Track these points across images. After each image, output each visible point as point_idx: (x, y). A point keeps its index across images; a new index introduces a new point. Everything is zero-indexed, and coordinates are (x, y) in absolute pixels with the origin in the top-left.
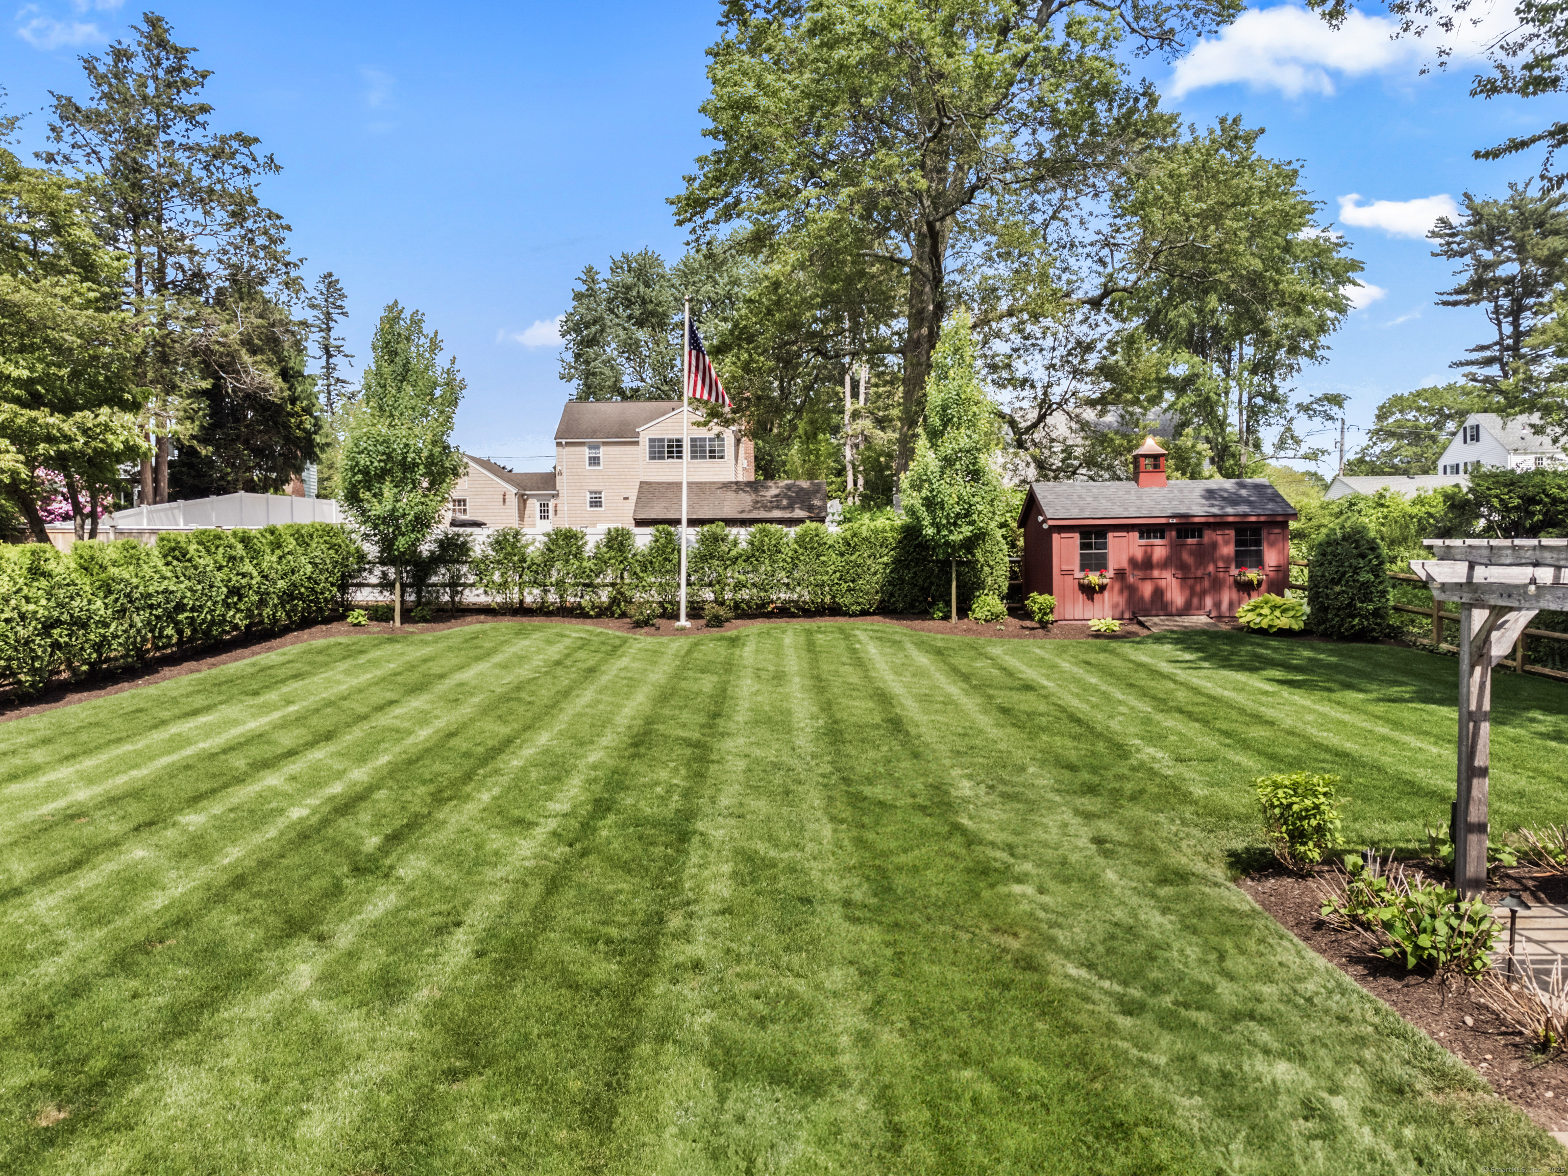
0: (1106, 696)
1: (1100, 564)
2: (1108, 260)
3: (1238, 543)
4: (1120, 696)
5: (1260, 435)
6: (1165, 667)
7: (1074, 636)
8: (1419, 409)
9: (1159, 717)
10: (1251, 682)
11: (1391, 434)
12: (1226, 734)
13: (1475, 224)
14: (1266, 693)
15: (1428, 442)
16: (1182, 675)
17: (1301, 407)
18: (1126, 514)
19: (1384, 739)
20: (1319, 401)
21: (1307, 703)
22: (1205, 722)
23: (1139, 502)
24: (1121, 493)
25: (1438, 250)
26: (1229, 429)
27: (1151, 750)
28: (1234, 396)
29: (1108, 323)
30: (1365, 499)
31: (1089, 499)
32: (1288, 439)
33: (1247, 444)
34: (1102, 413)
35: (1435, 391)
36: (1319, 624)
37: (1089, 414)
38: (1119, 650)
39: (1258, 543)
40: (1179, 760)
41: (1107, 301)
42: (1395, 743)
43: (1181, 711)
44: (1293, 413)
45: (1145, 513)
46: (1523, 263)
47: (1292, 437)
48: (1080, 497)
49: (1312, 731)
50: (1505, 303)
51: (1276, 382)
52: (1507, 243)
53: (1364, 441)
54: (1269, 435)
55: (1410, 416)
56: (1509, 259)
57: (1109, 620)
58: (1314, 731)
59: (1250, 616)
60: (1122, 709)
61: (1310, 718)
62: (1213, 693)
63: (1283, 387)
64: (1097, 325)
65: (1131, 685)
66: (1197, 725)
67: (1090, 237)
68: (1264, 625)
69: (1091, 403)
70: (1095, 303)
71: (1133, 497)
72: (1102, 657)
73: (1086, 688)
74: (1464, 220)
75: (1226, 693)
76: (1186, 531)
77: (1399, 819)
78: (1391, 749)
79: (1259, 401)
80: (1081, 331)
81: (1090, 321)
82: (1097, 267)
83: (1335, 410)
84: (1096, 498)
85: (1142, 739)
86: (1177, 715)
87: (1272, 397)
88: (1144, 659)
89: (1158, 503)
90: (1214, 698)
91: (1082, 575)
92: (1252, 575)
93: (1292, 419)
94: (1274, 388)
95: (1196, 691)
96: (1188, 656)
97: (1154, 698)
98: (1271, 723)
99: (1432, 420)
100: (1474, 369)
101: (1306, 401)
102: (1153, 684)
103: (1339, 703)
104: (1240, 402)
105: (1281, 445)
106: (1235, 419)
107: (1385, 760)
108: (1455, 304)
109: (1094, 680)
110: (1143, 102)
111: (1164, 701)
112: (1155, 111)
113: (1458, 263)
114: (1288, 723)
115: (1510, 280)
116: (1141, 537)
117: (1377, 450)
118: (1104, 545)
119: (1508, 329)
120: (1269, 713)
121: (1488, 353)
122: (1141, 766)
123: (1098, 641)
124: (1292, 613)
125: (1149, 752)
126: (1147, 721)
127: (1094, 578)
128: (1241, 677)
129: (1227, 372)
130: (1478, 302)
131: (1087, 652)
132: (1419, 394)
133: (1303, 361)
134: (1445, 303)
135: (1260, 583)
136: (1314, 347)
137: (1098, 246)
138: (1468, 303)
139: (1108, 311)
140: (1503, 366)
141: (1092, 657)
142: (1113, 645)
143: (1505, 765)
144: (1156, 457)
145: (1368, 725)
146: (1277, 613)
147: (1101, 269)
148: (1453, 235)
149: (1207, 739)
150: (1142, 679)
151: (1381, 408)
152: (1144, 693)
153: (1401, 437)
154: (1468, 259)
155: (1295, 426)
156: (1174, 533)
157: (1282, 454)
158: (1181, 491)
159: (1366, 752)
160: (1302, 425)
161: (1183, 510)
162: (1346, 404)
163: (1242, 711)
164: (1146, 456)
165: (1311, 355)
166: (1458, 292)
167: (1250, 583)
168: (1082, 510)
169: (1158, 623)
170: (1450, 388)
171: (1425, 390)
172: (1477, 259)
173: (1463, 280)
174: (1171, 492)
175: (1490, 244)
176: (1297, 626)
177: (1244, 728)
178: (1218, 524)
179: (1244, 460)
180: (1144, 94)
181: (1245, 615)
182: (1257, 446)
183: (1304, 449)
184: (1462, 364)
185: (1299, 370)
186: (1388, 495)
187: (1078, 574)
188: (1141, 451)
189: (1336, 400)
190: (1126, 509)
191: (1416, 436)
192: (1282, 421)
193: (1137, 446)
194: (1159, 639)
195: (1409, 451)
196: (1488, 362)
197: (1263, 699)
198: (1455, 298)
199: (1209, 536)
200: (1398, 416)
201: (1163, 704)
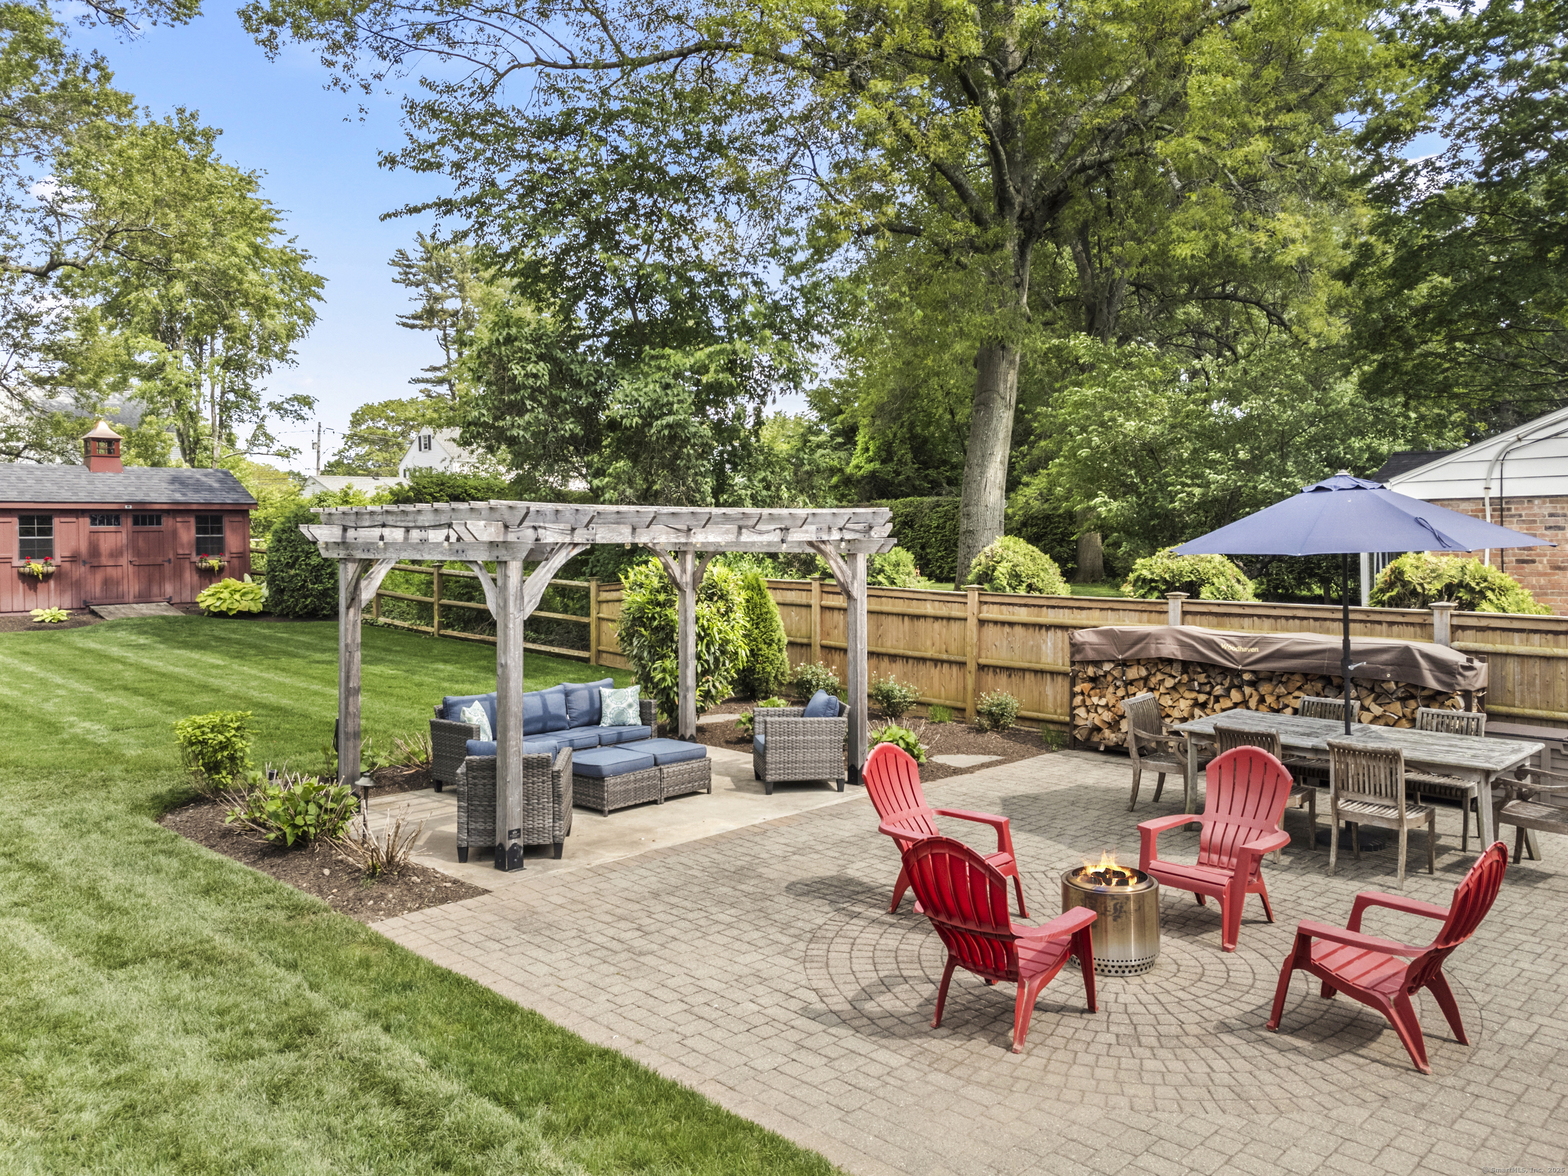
0: (43, 683)
1: (46, 553)
2: (55, 229)
3: (199, 531)
4: (59, 680)
5: (234, 431)
6: (115, 651)
7: (12, 629)
8: (387, 419)
9: (101, 695)
10: (204, 658)
11: (364, 440)
12: (170, 703)
13: (428, 260)
14: (217, 667)
15: (395, 449)
16: (131, 656)
17: (273, 406)
18: (74, 499)
19: (316, 693)
20: (288, 401)
21: (254, 672)
22: (151, 696)
23: (90, 487)
24: (69, 477)
25: (398, 277)
26: (201, 423)
27: (87, 724)
28: (206, 389)
29: (55, 297)
30: (334, 496)
31: (31, 482)
32: (261, 436)
33: (220, 437)
34: (52, 395)
35: (401, 404)
36: (276, 605)
37: (36, 394)
38: (64, 639)
39: (220, 530)
40: (116, 729)
41: (55, 275)
42: (323, 695)
43: (126, 688)
44: (265, 411)
45: (97, 498)
46: (464, 300)
47: (265, 434)
48: (19, 479)
49: (255, 694)
50: (451, 332)
51: (248, 380)
52: (452, 281)
53: (341, 445)
54: (243, 431)
55: (380, 425)
56: (453, 296)
57: (55, 610)
58: (256, 694)
59: (210, 601)
60: (61, 692)
61: (254, 683)
62: (164, 670)
63: (256, 385)
64: (42, 298)
65: (75, 670)
66: (141, 699)
67: (31, 202)
68: (224, 608)
69: (40, 382)
70: (42, 275)
71: (83, 481)
72: (43, 647)
73: (19, 676)
74: (419, 255)
75: (177, 670)
76: (144, 518)
77: (311, 751)
78: (319, 700)
79: (231, 397)
80: (25, 303)
81: (35, 292)
82: (40, 235)
83: (305, 411)
84: (39, 481)
85: (78, 715)
86: (121, 692)
87: (244, 393)
88: (92, 645)
89: (113, 489)
90: (164, 675)
91: (22, 562)
92: (214, 562)
93: (263, 419)
94: (247, 387)
95: (147, 670)
96: (142, 640)
97: (99, 679)
98: (217, 691)
99: (399, 429)
100: (429, 386)
101: (279, 400)
102: (99, 667)
103: (283, 670)
104: (212, 396)
105: (253, 441)
106: (208, 416)
107: (313, 709)
108: (413, 327)
109: (30, 669)
110: (93, 75)
111: (109, 681)
112: (108, 87)
113: (414, 291)
114: (233, 689)
115: (455, 314)
116: (93, 523)
117: (352, 453)
118: (49, 532)
119: (454, 355)
120: (215, 682)
121: (439, 374)
122: (74, 738)
123: (41, 632)
124: (251, 596)
125: (82, 726)
126: (88, 699)
127: (37, 566)
128: (195, 655)
129: (199, 365)
130: (430, 328)
131: (26, 643)
132: (387, 405)
133: (274, 363)
134: (405, 325)
135: (221, 569)
136: (284, 351)
137: (42, 213)
138: (423, 327)
139: (56, 285)
140: (451, 386)
141: (31, 648)
142: (59, 634)
143: (407, 703)
144: (110, 442)
145: (304, 685)
146: (237, 596)
147: (48, 238)
148: (409, 266)
149: (149, 709)
150: (89, 664)
151: (355, 415)
152: (87, 676)
153: (373, 442)
154: (421, 289)
155: (267, 423)
156: (130, 521)
157: (256, 449)
158: (138, 478)
159: (297, 705)
160: (274, 425)
161: (139, 497)
162: (316, 406)
163: (190, 682)
164: (99, 440)
165: (281, 357)
166: (415, 317)
167: (211, 569)
168: (21, 492)
169: (113, 612)
170: (413, 401)
171: (392, 402)
172: (429, 290)
173: (419, 306)
174: (127, 478)
175: (439, 280)
176: (256, 607)
177: (188, 697)
178: (177, 511)
179: (217, 453)
180: (96, 66)
181: (207, 598)
182: (231, 441)
183: (276, 447)
184: (417, 381)
185: (270, 371)
186: (351, 492)
187: (17, 562)
188: (91, 434)
189: (306, 402)
190: (76, 494)
191: (384, 442)
192: (255, 419)
193: (89, 429)
194: (112, 627)
195: (380, 457)
196: (440, 381)
197: (214, 672)
198: (411, 322)
199: (167, 523)
200: (370, 423)
201: (107, 684)
